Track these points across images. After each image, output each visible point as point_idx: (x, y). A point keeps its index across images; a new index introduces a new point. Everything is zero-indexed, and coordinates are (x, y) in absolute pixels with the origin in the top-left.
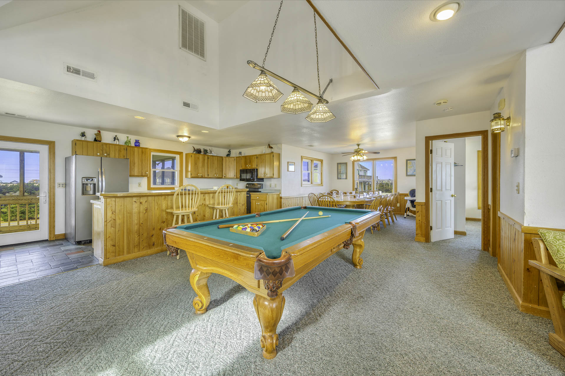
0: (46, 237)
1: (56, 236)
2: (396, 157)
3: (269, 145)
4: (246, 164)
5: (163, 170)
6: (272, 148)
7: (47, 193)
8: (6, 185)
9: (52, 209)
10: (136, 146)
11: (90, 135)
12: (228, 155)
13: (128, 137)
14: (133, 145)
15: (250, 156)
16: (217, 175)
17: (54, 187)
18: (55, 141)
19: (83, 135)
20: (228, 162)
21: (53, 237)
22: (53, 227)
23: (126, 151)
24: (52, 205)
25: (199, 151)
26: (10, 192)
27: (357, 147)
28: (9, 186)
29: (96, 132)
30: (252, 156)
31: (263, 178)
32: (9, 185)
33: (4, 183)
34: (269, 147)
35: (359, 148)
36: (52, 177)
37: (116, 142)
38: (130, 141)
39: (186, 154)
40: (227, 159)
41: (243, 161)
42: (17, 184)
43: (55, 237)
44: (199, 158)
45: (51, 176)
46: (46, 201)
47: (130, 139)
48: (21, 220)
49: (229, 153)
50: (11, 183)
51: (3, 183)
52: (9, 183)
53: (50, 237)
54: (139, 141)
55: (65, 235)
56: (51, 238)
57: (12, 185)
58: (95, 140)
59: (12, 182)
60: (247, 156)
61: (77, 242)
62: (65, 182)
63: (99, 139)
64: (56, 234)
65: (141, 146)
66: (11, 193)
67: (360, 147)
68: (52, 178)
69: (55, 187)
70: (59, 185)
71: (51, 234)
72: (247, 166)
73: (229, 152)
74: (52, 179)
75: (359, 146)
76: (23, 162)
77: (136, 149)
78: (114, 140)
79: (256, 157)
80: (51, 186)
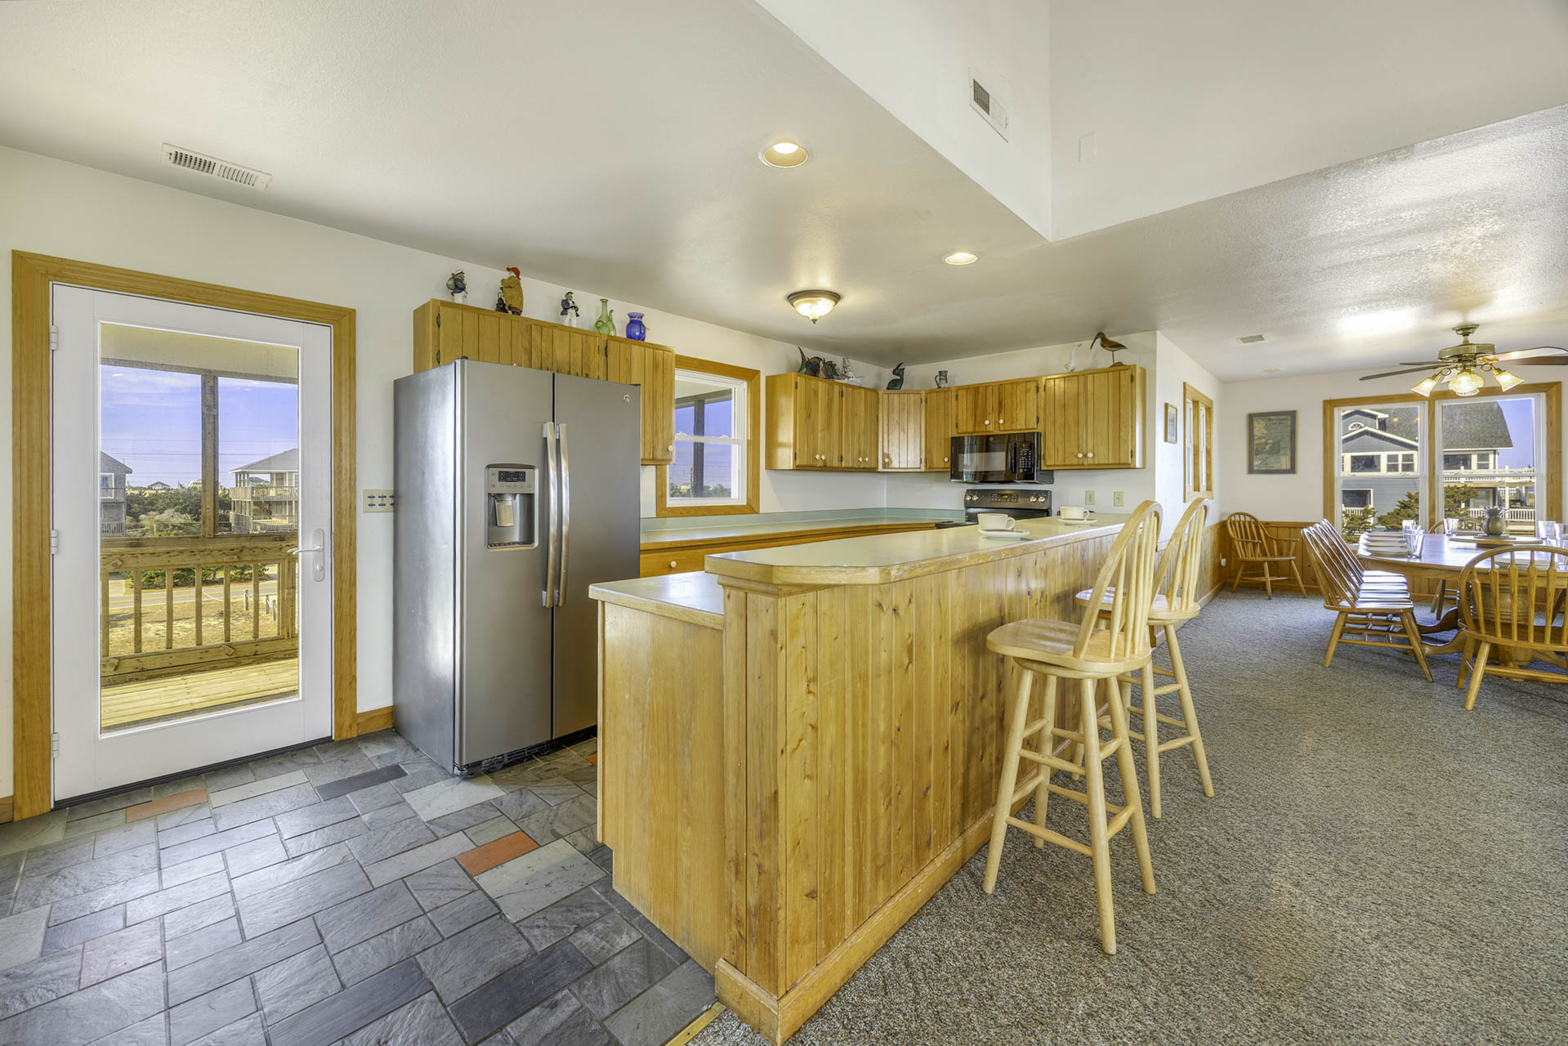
0: (321, 724)
1: (359, 721)
2: (1560, 382)
3: (1100, 335)
4: (978, 414)
5: (699, 439)
6: (1119, 346)
7: (327, 533)
8: (140, 494)
9: (346, 604)
10: (630, 336)
11: (483, 289)
12: (894, 385)
13: (604, 302)
14: (621, 333)
15: (1001, 385)
16: (864, 461)
17: (352, 508)
18: (354, 310)
19: (458, 284)
20: (896, 409)
21: (351, 727)
22: (351, 683)
23: (603, 357)
24: (346, 586)
25: (811, 367)
26: (149, 511)
27: (1459, 340)
28: (146, 496)
29: (506, 275)
30: (1014, 383)
31: (1052, 471)
32: (148, 493)
33: (135, 489)
34: (1103, 346)
35: (1466, 343)
36: (346, 464)
37: (570, 320)
38: (610, 320)
39: (768, 378)
40: (895, 398)
41: (964, 406)
42: (164, 491)
43: (358, 724)
44: (816, 393)
45: (340, 461)
46: (322, 569)
47: (611, 311)
48: (176, 585)
49: (899, 378)
50: (150, 488)
51: (131, 487)
52: (145, 489)
53: (339, 726)
54: (644, 321)
55: (394, 712)
56: (341, 728)
57: (154, 492)
58: (501, 307)
59: (154, 485)
60: (986, 386)
61: (468, 766)
62: (392, 488)
63: (515, 304)
64: (359, 710)
65: (649, 338)
66: (152, 512)
67: (1472, 338)
68: (346, 470)
69: (355, 507)
70: (369, 501)
71: (341, 710)
72: (987, 422)
73: (898, 371)
74: (346, 474)
75: (1466, 335)
76: (214, 412)
77: (636, 349)
78: (564, 313)
79: (1032, 386)
80: (344, 506)
